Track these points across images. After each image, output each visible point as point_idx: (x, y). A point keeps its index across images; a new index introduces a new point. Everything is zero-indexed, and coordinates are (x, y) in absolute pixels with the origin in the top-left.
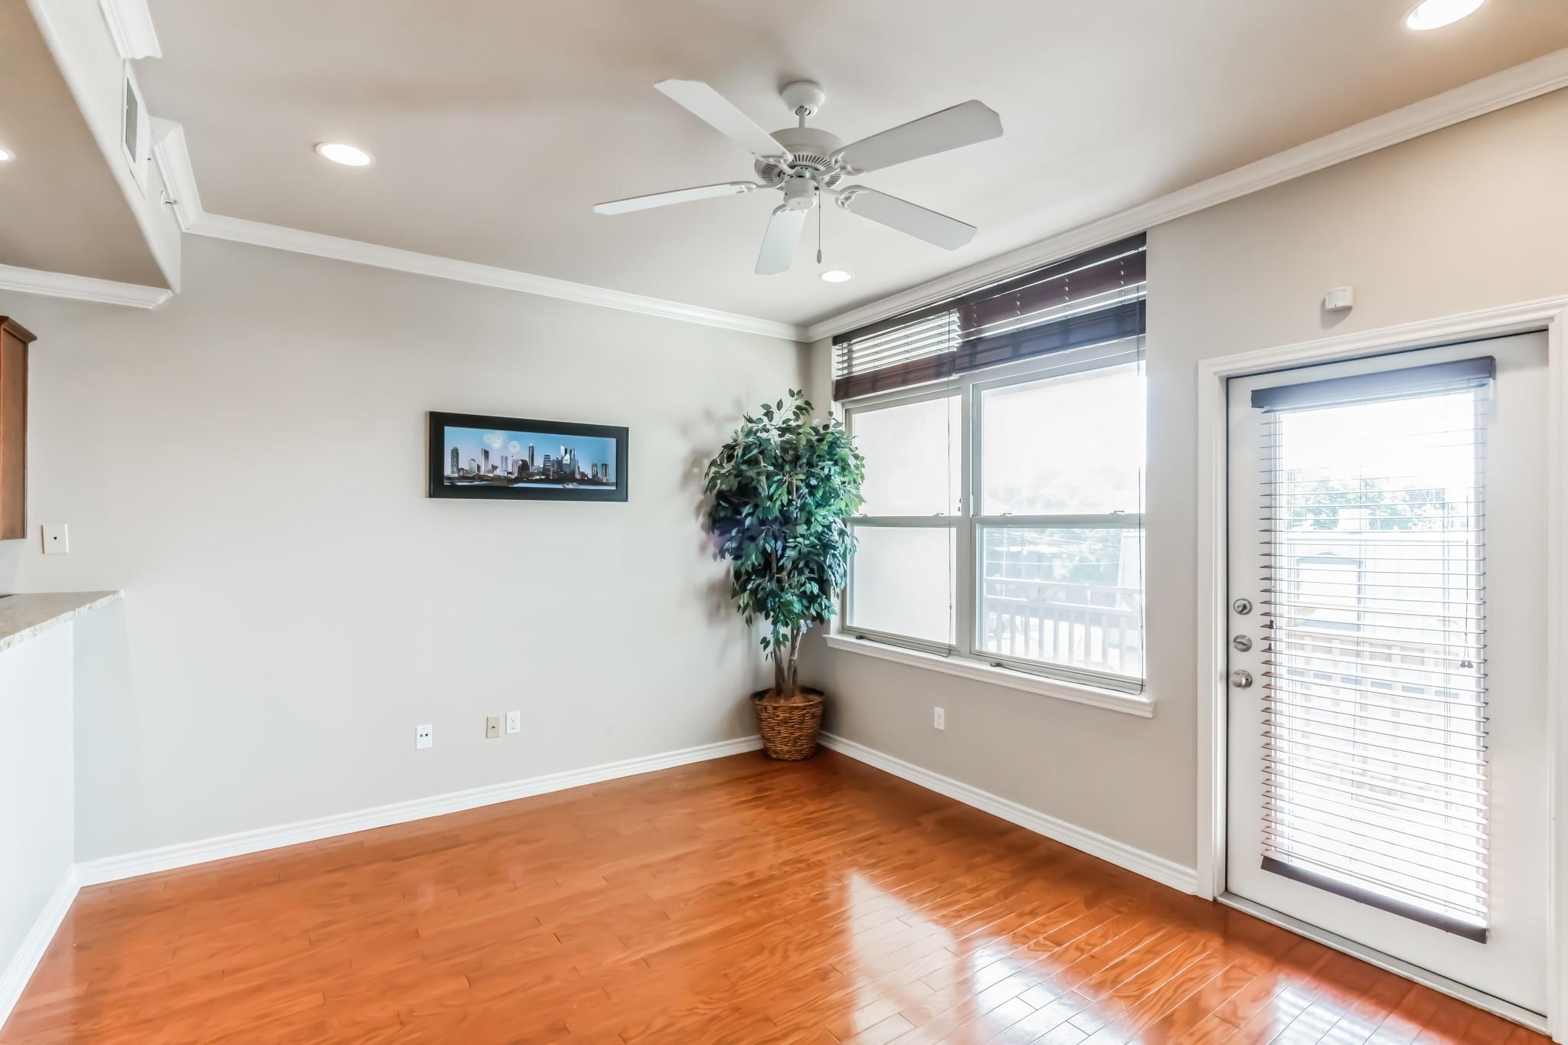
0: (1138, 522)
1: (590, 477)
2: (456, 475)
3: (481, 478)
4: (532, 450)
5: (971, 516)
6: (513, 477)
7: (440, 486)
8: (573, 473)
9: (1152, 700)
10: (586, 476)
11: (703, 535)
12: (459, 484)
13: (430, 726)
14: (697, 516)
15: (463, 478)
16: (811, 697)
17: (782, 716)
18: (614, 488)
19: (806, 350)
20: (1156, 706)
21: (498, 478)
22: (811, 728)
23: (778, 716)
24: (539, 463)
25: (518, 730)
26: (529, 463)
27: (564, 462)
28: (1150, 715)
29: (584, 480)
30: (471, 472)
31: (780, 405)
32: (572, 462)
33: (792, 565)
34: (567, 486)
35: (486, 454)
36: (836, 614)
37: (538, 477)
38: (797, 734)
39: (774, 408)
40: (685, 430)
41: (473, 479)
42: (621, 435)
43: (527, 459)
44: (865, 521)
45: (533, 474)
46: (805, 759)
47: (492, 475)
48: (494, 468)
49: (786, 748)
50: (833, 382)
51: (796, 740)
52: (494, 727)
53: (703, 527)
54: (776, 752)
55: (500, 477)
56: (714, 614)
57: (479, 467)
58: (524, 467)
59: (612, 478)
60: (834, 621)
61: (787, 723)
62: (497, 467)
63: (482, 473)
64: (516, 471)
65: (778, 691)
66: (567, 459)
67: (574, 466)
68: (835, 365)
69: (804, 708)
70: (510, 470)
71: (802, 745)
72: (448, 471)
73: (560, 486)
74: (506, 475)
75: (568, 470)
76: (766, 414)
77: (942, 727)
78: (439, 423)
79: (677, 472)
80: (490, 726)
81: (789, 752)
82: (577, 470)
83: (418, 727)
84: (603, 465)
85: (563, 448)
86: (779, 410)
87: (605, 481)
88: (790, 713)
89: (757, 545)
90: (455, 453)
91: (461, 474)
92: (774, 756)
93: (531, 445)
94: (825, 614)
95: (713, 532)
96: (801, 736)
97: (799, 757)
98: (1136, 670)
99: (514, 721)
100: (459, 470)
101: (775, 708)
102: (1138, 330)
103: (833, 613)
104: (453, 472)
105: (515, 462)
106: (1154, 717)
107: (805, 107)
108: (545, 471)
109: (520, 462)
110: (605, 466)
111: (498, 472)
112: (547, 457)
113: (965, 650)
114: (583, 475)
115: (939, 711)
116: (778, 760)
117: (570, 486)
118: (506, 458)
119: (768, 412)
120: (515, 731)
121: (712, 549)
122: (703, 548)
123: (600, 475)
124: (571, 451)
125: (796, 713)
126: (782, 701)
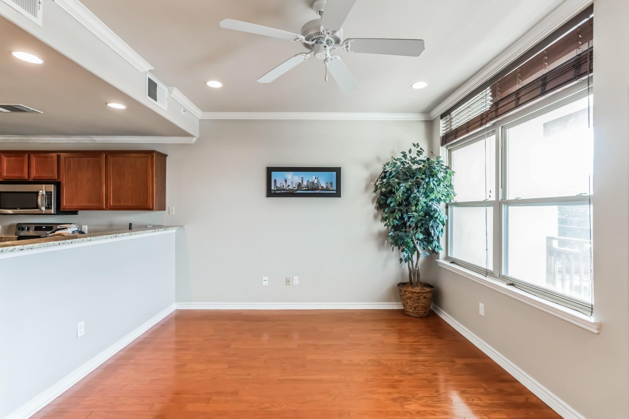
0: (588, 200)
1: (325, 188)
2: (276, 189)
3: (284, 190)
4: (302, 178)
5: (500, 200)
6: (296, 189)
7: (270, 193)
8: (318, 186)
9: (598, 321)
10: (324, 187)
11: (376, 211)
12: (277, 192)
13: (267, 278)
14: (373, 203)
15: (278, 190)
16: (425, 288)
17: (408, 295)
18: (335, 192)
19: (430, 124)
20: (600, 326)
21: (290, 189)
22: (424, 303)
23: (407, 295)
24: (305, 183)
25: (297, 284)
26: (301, 184)
27: (315, 182)
28: (596, 331)
29: (323, 189)
30: (281, 187)
31: (410, 151)
32: (318, 182)
33: (415, 225)
34: (316, 192)
35: (286, 181)
36: (443, 250)
37: (305, 189)
38: (416, 305)
39: (407, 153)
40: (367, 166)
41: (281, 190)
42: (338, 171)
43: (300, 182)
44: (457, 204)
45: (303, 188)
46: (421, 317)
47: (288, 189)
48: (289, 186)
49: (411, 311)
50: (441, 137)
51: (415, 308)
52: (288, 281)
53: (375, 208)
54: (407, 312)
55: (291, 189)
56: (381, 246)
57: (283, 186)
58: (299, 185)
59: (335, 188)
60: (442, 254)
61: (411, 299)
62: (290, 186)
63: (284, 188)
64: (297, 186)
65: (411, 283)
66: (316, 181)
67: (319, 183)
68: (442, 128)
69: (419, 293)
70: (294, 186)
71: (419, 311)
72: (273, 188)
73: (313, 192)
74: (293, 188)
75: (316, 186)
76: (403, 156)
77: (483, 314)
78: (270, 170)
79: (363, 185)
80: (287, 281)
81: (413, 312)
82: (320, 185)
83: (263, 277)
84: (330, 183)
85: (314, 177)
86: (410, 153)
87: (331, 189)
88: (412, 294)
89: (393, 215)
90: (275, 181)
91: (277, 188)
92: (406, 313)
93: (302, 177)
94: (436, 249)
95: (381, 210)
96: (418, 306)
97: (418, 316)
98: (588, 298)
99: (296, 280)
100: (277, 187)
101: (405, 291)
102: (588, 72)
103: (441, 249)
104: (274, 188)
105: (296, 183)
106: (599, 333)
107: (321, 11)
108: (307, 186)
109: (298, 183)
110: (331, 183)
111: (290, 187)
112: (308, 181)
113: (497, 275)
114: (322, 187)
115: (481, 305)
116: (408, 315)
117: (317, 192)
118: (293, 182)
119: (404, 155)
120: (296, 284)
121: (380, 217)
122: (376, 217)
123: (329, 187)
124: (317, 178)
125: (415, 295)
126: (410, 288)
